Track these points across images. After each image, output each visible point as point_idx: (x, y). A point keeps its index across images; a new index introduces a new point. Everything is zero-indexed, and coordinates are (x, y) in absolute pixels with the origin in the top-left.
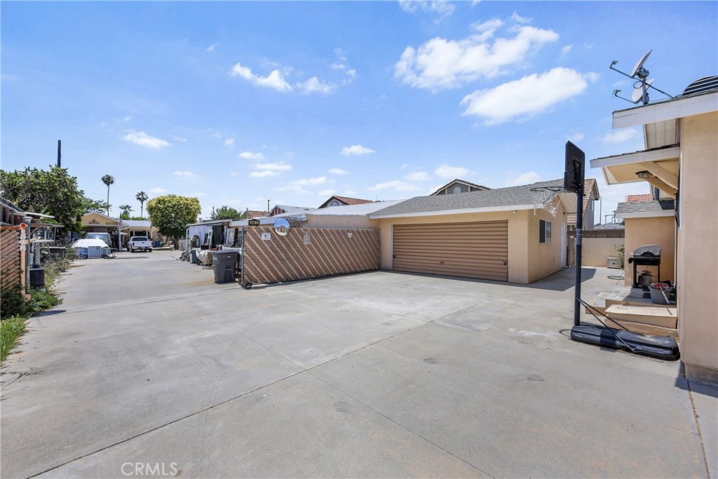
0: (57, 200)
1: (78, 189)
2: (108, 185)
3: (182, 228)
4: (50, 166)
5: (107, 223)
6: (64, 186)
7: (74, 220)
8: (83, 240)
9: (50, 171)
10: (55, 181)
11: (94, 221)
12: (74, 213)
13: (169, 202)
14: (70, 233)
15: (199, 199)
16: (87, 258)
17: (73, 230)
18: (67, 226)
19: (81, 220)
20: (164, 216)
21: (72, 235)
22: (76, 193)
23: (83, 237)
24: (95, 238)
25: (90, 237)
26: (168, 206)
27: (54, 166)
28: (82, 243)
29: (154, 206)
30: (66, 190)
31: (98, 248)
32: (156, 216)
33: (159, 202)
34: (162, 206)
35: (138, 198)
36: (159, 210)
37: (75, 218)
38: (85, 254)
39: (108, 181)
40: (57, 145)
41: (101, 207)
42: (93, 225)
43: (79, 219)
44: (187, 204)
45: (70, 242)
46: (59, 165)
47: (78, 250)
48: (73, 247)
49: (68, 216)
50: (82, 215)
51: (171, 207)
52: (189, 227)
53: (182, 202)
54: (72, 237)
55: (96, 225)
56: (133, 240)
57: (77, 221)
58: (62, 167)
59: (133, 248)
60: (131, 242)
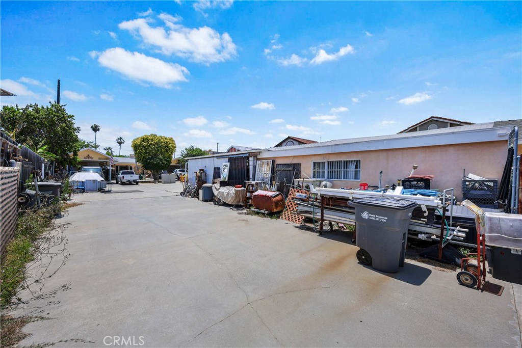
0: (56, 134)
1: (75, 126)
2: (96, 132)
3: (163, 163)
4: (50, 103)
5: (99, 158)
6: (62, 121)
7: (71, 154)
8: (79, 173)
9: (50, 107)
10: (54, 115)
11: (88, 157)
12: (71, 147)
13: (152, 141)
14: (67, 166)
15: (174, 139)
16: (84, 192)
17: (70, 164)
18: (65, 160)
19: (77, 155)
20: (147, 153)
21: (69, 169)
22: (73, 129)
23: (79, 170)
24: (89, 172)
25: (85, 171)
26: (151, 144)
27: (53, 103)
28: (78, 177)
29: (139, 143)
30: (64, 125)
31: (95, 181)
32: (140, 153)
33: (144, 140)
34: (146, 144)
35: (117, 142)
36: (143, 147)
37: (72, 153)
38: (82, 188)
39: (95, 129)
40: (57, 84)
41: (92, 147)
42: (87, 160)
43: (75, 154)
44: (167, 142)
45: (67, 175)
46: (58, 102)
47: (76, 184)
48: (70, 180)
49: (66, 150)
50: (79, 150)
51: (154, 145)
52: (187, 160)
53: (162, 140)
54: (69, 170)
55: (91, 160)
56: (122, 174)
57: (74, 155)
58: (61, 104)
59: (123, 181)
60: (120, 176)
